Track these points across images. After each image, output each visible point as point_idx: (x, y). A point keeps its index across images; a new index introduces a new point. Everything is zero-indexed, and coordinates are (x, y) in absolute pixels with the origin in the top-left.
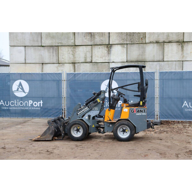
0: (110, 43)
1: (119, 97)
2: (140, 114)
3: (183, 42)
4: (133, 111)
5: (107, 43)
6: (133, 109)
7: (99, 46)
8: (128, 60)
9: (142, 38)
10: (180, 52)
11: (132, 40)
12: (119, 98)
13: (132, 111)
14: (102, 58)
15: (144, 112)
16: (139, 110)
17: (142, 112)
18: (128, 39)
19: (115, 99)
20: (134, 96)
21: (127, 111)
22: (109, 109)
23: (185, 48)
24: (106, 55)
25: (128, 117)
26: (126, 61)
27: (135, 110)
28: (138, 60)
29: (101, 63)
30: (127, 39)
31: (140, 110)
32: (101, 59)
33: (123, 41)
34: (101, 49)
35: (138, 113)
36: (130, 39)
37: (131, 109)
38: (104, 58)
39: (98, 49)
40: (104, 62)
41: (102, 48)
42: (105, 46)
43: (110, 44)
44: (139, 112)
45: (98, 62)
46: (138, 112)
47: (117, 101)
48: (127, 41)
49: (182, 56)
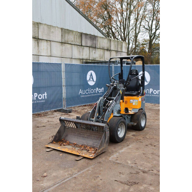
3: (38, 39)
10: (37, 47)
23: (40, 45)
49: (38, 51)
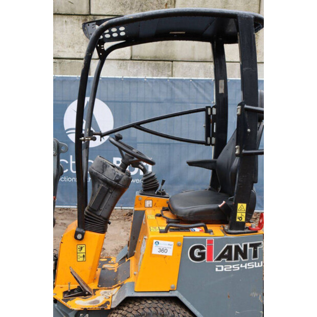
0: (92, 12)
1: (124, 171)
2: (236, 268)
4: (203, 255)
5: (85, 12)
6: (203, 241)
7: (65, 18)
8: (135, 56)
9: (166, 4)
11: (145, 6)
12: (125, 177)
13: (197, 251)
14: (73, 47)
15: (255, 256)
16: (229, 248)
17: (244, 256)
18: (135, 4)
19: (105, 181)
20: (191, 164)
21: (170, 253)
22: (76, 233)
24: (82, 40)
25: (174, 284)
26: (129, 57)
27: (210, 248)
28: (157, 56)
29: (69, 61)
30: (132, 4)
31: (237, 248)
32: (70, 49)
33: (122, 7)
34: (70, 26)
35: (224, 264)
36: (139, 4)
37: (193, 241)
38: (77, 48)
39: (62, 25)
40: (77, 57)
41: (72, 22)
42: (80, 17)
43: (90, 15)
44: (229, 258)
45: (62, 57)
46: (226, 255)
47: (115, 194)
48: (131, 9)
